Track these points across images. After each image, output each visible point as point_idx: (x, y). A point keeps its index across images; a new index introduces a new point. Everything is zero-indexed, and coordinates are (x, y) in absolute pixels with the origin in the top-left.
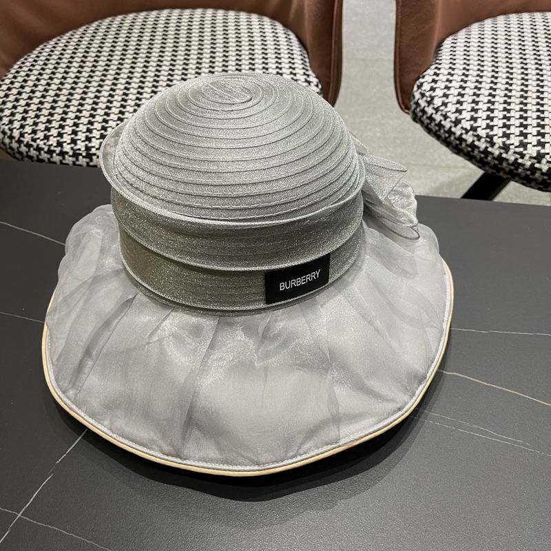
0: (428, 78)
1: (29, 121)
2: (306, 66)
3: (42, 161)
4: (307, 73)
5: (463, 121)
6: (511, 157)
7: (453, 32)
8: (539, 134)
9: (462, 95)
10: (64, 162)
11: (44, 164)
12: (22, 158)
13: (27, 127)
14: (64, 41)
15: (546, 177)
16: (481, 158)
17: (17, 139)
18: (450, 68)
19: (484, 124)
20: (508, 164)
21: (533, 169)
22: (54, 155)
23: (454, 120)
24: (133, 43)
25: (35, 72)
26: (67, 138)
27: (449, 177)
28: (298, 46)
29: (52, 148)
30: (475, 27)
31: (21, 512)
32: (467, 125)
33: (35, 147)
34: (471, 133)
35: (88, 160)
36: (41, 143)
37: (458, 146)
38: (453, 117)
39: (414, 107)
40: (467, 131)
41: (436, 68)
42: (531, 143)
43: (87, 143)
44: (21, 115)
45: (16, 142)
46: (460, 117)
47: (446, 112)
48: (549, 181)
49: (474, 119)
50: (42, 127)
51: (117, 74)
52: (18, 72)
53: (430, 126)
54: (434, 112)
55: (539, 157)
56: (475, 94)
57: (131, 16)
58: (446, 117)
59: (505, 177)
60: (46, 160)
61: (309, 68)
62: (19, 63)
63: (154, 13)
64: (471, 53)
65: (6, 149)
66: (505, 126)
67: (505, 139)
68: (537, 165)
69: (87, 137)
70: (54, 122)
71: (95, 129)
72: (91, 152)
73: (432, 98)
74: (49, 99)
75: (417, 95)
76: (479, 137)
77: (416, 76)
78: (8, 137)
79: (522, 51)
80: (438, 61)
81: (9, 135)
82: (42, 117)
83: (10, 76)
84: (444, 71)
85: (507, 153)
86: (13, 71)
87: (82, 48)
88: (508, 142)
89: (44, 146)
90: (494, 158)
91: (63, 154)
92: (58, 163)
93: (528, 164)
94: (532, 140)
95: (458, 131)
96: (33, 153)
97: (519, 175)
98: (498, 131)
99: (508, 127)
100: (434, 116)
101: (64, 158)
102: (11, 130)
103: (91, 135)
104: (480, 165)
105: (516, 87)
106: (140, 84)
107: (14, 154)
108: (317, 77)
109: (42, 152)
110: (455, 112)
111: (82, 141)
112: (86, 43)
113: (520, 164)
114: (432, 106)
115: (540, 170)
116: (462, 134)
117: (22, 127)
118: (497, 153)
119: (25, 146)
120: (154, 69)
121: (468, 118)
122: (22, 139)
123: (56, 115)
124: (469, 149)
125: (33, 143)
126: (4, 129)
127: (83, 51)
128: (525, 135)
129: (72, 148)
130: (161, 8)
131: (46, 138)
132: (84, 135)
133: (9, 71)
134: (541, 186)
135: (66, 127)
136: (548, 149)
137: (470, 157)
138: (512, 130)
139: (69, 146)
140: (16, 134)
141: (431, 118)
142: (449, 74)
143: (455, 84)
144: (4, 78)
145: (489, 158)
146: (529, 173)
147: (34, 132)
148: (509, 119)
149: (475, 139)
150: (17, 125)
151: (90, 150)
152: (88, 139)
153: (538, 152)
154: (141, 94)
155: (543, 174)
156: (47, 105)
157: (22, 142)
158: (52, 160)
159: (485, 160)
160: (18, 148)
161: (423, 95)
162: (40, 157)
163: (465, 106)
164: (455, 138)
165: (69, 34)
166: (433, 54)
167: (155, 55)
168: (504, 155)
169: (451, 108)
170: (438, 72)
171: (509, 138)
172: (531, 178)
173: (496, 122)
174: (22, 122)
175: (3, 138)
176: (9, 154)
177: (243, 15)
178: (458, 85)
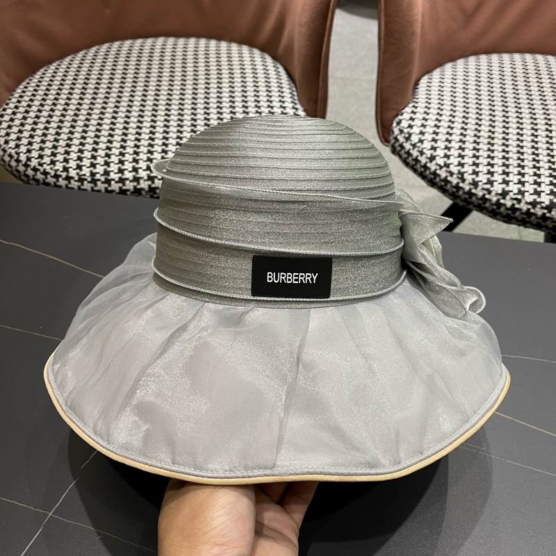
0: (406, 116)
1: (36, 146)
2: (294, 99)
3: (48, 184)
4: (296, 107)
5: (437, 158)
6: (480, 193)
7: (429, 71)
8: (504, 173)
9: (437, 134)
10: (70, 186)
11: (49, 187)
12: (28, 181)
13: (33, 151)
14: (65, 67)
15: (509, 212)
16: (454, 192)
17: (24, 163)
18: (426, 107)
19: (456, 162)
20: (477, 199)
21: (498, 204)
22: (60, 179)
23: (429, 156)
24: (131, 71)
25: (39, 98)
26: (72, 164)
27: (422, 196)
28: (286, 79)
29: (59, 173)
30: (448, 67)
31: (52, 512)
32: (441, 161)
33: (42, 171)
34: (444, 169)
35: (92, 185)
36: (48, 168)
37: (432, 180)
38: (428, 153)
39: (393, 141)
40: (441, 168)
41: (414, 106)
42: (496, 181)
43: (92, 169)
44: (27, 140)
45: (23, 165)
46: (435, 154)
47: (423, 149)
48: (511, 215)
49: (447, 156)
50: (48, 152)
51: (117, 102)
52: (21, 97)
53: (407, 160)
54: (411, 147)
55: (504, 194)
56: (448, 133)
57: (128, 43)
58: (422, 153)
60: (52, 184)
61: (297, 102)
62: (21, 87)
63: (150, 41)
64: (444, 93)
65: (12, 171)
66: (474, 164)
67: (474, 176)
68: (502, 201)
69: (91, 163)
70: (59, 148)
71: (100, 156)
72: (96, 178)
73: (410, 135)
74: (54, 125)
75: (396, 131)
76: (452, 174)
77: (394, 113)
78: (15, 161)
79: (491, 92)
80: (415, 100)
81: (15, 158)
82: (48, 142)
84: (421, 110)
85: (476, 188)
86: (17, 95)
87: (82, 75)
88: (477, 179)
89: (50, 171)
90: (464, 193)
91: (68, 178)
92: (64, 187)
93: (494, 199)
94: (498, 178)
95: (432, 166)
96: (40, 176)
97: (486, 208)
98: (468, 169)
99: (477, 165)
100: (411, 151)
101: (70, 183)
102: (18, 154)
103: (95, 162)
104: (453, 198)
105: (485, 128)
106: (140, 113)
107: (20, 176)
108: (305, 111)
109: (49, 176)
110: (431, 149)
111: (88, 167)
112: (86, 69)
113: (487, 199)
114: (409, 142)
115: (505, 205)
116: (436, 170)
117: (29, 151)
118: (467, 188)
119: (32, 169)
120: (152, 98)
121: (442, 155)
122: (29, 163)
123: (61, 141)
124: (443, 183)
125: (40, 167)
126: (10, 153)
127: (83, 77)
128: (492, 173)
129: (78, 174)
130: (156, 35)
131: (53, 163)
132: (89, 161)
133: (13, 95)
134: (506, 219)
135: (72, 153)
136: (511, 187)
137: (443, 190)
138: (481, 168)
139: (75, 172)
140: (23, 158)
141: (408, 153)
142: (425, 112)
143: (431, 123)
144: (8, 102)
145: (461, 193)
146: (495, 207)
147: (41, 157)
148: (478, 157)
149: (448, 174)
150: (23, 149)
151: (95, 176)
152: (93, 165)
153: (503, 189)
154: (141, 122)
155: (507, 209)
156: (52, 131)
157: (29, 166)
158: (58, 184)
159: (456, 194)
160: (24, 171)
161: (401, 131)
162: (47, 181)
163: (439, 144)
164: (430, 173)
165: (68, 59)
166: (410, 92)
167: (153, 84)
168: (473, 191)
169: (427, 145)
170: (415, 110)
171: (477, 175)
172: (496, 211)
173: (467, 160)
174: (29, 146)
175: (10, 161)
176: (15, 175)
177: (234, 47)
178: (433, 123)
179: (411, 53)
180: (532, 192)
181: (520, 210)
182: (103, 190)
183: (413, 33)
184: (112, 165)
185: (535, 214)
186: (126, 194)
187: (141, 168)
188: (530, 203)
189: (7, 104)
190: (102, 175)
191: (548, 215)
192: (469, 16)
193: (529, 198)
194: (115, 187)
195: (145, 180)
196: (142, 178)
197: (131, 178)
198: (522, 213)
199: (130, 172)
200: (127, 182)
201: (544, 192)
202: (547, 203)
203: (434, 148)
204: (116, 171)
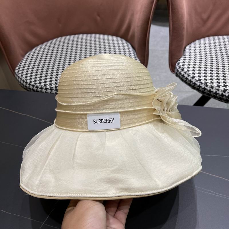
0: (181, 61)
1: (33, 77)
3: (38, 91)
4: (136, 59)
5: (196, 77)
6: (214, 91)
7: (189, 43)
8: (224, 82)
9: (195, 68)
10: (47, 92)
11: (39, 93)
12: (30, 90)
13: (32, 79)
14: (44, 47)
15: (227, 98)
16: (203, 91)
17: (29, 83)
18: (189, 57)
19: (203, 78)
20: (213, 93)
21: (222, 95)
22: (43, 89)
23: (192, 76)
24: (70, 47)
25: (34, 58)
26: (48, 83)
28: (132, 50)
29: (42, 87)
30: (197, 42)
32: (197, 79)
34: (199, 81)
35: (56, 91)
36: (38, 85)
37: (194, 86)
38: (192, 75)
39: (176, 71)
40: (197, 81)
41: (184, 57)
42: (221, 86)
43: (56, 85)
44: (30, 75)
46: (194, 76)
48: (228, 99)
49: (200, 76)
50: (38, 79)
51: (65, 59)
52: (27, 58)
53: (183, 79)
54: (184, 73)
55: (225, 91)
56: (199, 67)
57: (68, 37)
58: (189, 75)
60: (40, 91)
61: (136, 57)
62: (27, 54)
63: (76, 36)
64: (197, 52)
65: (24, 87)
66: (211, 79)
67: (211, 84)
68: (224, 94)
69: (55, 83)
70: (43, 77)
71: (59, 80)
73: (183, 68)
74: (40, 68)
75: (178, 67)
76: (202, 83)
77: (177, 60)
78: (25, 83)
79: (216, 51)
80: (185, 55)
82: (38, 75)
83: (25, 60)
85: (212, 89)
86: (26, 58)
88: (213, 85)
89: (39, 86)
90: (208, 91)
91: (46, 89)
92: (45, 92)
93: (221, 93)
94: (222, 84)
95: (194, 81)
96: (35, 88)
97: (217, 97)
98: (209, 81)
99: (212, 80)
100: (184, 75)
101: (47, 91)
102: (26, 80)
103: (57, 82)
104: (202, 93)
105: (215, 65)
107: (27, 89)
108: (140, 60)
109: (38, 88)
110: (193, 74)
112: (52, 47)
113: (218, 93)
114: (183, 71)
115: (225, 95)
117: (31, 79)
118: (209, 89)
119: (32, 86)
122: (31, 83)
123: (43, 74)
124: (198, 87)
125: (35, 85)
126: (23, 80)
127: (51, 50)
128: (219, 83)
129: (50, 87)
130: (79, 33)
131: (40, 83)
133: (24, 58)
134: (226, 101)
135: (48, 79)
136: (228, 88)
137: (198, 90)
138: (214, 81)
140: (28, 81)
141: (183, 76)
142: (189, 59)
144: (22, 60)
145: (206, 91)
146: (221, 96)
147: (35, 81)
148: (212, 76)
149: (200, 84)
150: (28, 78)
151: (57, 88)
153: (224, 89)
155: (226, 97)
156: (40, 71)
158: (42, 91)
159: (204, 91)
160: (29, 87)
162: (38, 90)
163: (196, 72)
164: (193, 83)
165: (45, 44)
166: (183, 52)
167: (79, 52)
168: (211, 90)
169: (191, 72)
170: (185, 59)
172: (222, 98)
173: (208, 78)
174: (31, 77)
175: (23, 83)
176: (25, 89)
177: (110, 37)
178: (193, 64)
179: (183, 36)
183: (184, 28)
189: (22, 61)
192: (205, 22)
203: (194, 73)
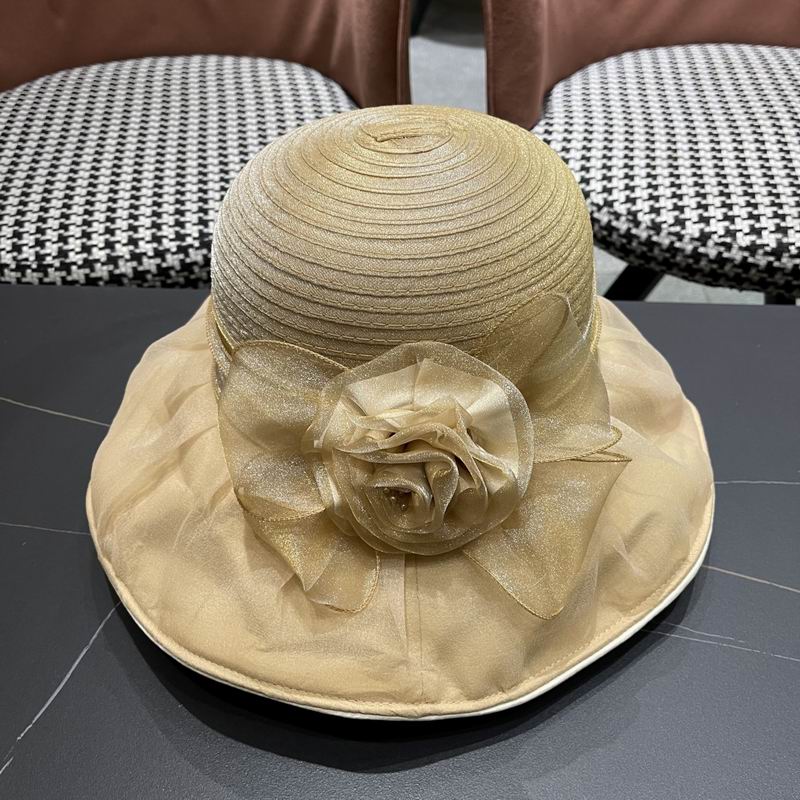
5: (593, 194)
6: (665, 240)
7: (564, 76)
8: (700, 206)
9: (588, 159)
15: (715, 266)
16: (623, 245)
18: (566, 123)
19: (622, 197)
20: (662, 250)
21: (696, 256)
26: (5, 244)
30: (593, 70)
32: (599, 199)
34: (605, 209)
35: (40, 275)
40: (600, 208)
41: (547, 124)
42: (689, 219)
43: (38, 249)
46: (588, 189)
48: (718, 271)
51: (79, 148)
55: (704, 238)
56: (605, 157)
57: (94, 69)
59: (658, 268)
63: (129, 64)
64: (592, 102)
66: (651, 197)
67: (653, 216)
68: (702, 250)
69: (37, 240)
71: (50, 228)
72: (45, 263)
76: (617, 216)
79: (663, 97)
85: (658, 234)
87: (22, 115)
88: (658, 220)
90: (640, 243)
93: (689, 248)
94: (691, 214)
97: (677, 265)
98: (643, 206)
99: (656, 199)
103: (43, 238)
104: (622, 255)
105: (661, 145)
106: (116, 162)
110: (581, 182)
111: (31, 247)
112: (28, 107)
113: (678, 250)
115: (706, 255)
118: (644, 235)
120: (135, 140)
121: (600, 189)
124: (605, 233)
127: (24, 118)
128: (681, 209)
130: (139, 55)
132: (33, 237)
134: (709, 280)
135: (4, 228)
136: (714, 226)
137: (606, 244)
138: (662, 203)
139: (10, 256)
142: (566, 131)
143: (576, 144)
145: (634, 244)
146: (691, 261)
148: (655, 188)
149: (612, 217)
151: (44, 260)
152: (40, 243)
153: (702, 231)
154: (118, 175)
155: (711, 261)
159: (628, 246)
163: (593, 173)
166: (540, 106)
167: (135, 120)
168: (655, 238)
170: (550, 129)
171: (658, 214)
172: (694, 268)
173: (639, 193)
177: (262, 63)
178: (580, 145)
180: (747, 230)
181: (730, 260)
182: (59, 282)
183: (537, 5)
184: (71, 240)
185: (755, 265)
186: (97, 285)
187: (119, 242)
188: (746, 249)
190: (54, 258)
191: (776, 264)
193: (744, 240)
194: (78, 274)
195: (127, 261)
196: (122, 257)
197: (104, 259)
198: (735, 266)
199: (101, 249)
200: (98, 265)
201: (766, 228)
202: (773, 245)
203: (585, 181)
204: (78, 250)
